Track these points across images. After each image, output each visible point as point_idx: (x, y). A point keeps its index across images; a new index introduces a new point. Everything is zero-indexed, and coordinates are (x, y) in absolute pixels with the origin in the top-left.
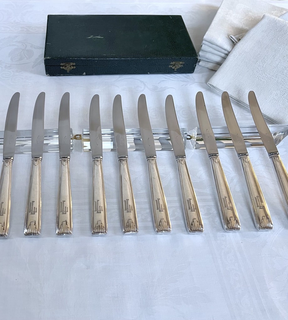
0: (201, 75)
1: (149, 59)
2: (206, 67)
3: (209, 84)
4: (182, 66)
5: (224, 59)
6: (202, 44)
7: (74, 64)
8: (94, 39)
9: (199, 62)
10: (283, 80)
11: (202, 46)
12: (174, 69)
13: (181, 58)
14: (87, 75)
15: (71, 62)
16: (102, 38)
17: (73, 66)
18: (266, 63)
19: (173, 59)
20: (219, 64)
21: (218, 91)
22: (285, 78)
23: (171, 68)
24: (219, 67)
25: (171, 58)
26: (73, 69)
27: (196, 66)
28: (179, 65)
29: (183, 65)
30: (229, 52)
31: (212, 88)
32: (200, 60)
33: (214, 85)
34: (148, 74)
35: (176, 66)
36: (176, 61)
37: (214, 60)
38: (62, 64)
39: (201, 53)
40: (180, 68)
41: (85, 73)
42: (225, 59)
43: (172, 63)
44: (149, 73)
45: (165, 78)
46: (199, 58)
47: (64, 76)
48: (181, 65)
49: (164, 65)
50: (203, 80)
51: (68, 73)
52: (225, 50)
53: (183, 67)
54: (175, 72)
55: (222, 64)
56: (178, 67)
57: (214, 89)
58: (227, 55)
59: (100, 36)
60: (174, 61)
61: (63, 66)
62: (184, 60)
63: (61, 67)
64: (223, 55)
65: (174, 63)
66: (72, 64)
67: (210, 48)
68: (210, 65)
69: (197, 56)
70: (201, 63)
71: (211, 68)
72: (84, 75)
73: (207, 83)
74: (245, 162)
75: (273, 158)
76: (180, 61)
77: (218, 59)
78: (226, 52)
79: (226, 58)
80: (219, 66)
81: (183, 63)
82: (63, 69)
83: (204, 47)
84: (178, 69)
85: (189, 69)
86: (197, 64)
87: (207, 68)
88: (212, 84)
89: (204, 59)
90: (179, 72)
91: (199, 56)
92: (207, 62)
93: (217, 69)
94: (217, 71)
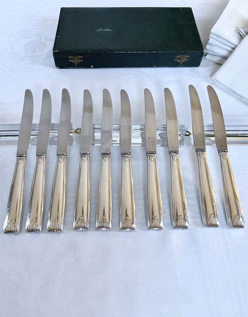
0: (206, 69)
1: (154, 53)
2: (213, 60)
3: (213, 78)
4: (188, 59)
5: (231, 52)
6: (209, 37)
7: (81, 57)
8: (103, 32)
9: (206, 55)
11: (209, 39)
12: (179, 63)
13: (186, 52)
14: (94, 67)
15: (79, 55)
16: (111, 30)
17: (81, 59)
19: (178, 52)
20: (225, 58)
21: (222, 86)
23: (177, 61)
24: (225, 61)
25: (177, 52)
26: (81, 62)
27: (201, 59)
28: (185, 58)
29: (189, 59)
30: (236, 46)
31: (216, 82)
32: (207, 53)
33: (219, 80)
34: (154, 67)
35: (181, 60)
36: (182, 55)
37: (220, 54)
38: (70, 57)
39: (207, 47)
40: (186, 61)
41: (92, 66)
42: (232, 53)
43: (177, 57)
44: (155, 66)
45: (171, 72)
46: (205, 51)
47: (73, 68)
48: (186, 58)
49: (170, 58)
50: (208, 74)
51: (76, 66)
52: (232, 44)
53: (188, 61)
54: (181, 65)
55: (228, 58)
56: (183, 61)
57: (218, 84)
58: (234, 49)
59: (109, 29)
60: (179, 54)
61: (71, 59)
62: (190, 53)
63: (69, 60)
64: (230, 49)
65: (179, 56)
66: (79, 57)
67: (217, 41)
68: (216, 59)
69: (203, 50)
70: (207, 57)
71: (217, 62)
72: (91, 68)
73: (212, 78)
76: (185, 55)
77: (224, 53)
78: (233, 46)
79: (233, 51)
80: (225, 59)
81: (189, 56)
82: (71, 62)
83: (211, 41)
84: (184, 62)
85: (195, 62)
86: (203, 58)
87: (213, 62)
88: (216, 79)
89: (211, 53)
90: (184, 65)
91: (206, 49)
92: (213, 56)
93: (223, 63)
94: (222, 66)
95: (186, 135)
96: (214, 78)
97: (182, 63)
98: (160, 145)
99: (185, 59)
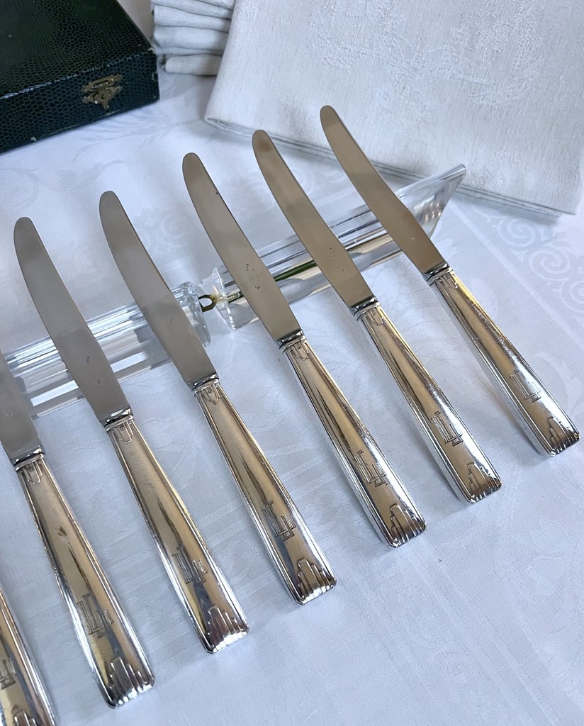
0: (180, 100)
1: (12, 98)
2: (188, 71)
4: (119, 88)
5: (225, 32)
6: (152, 5)
9: (164, 62)
10: (390, 49)
11: (153, 12)
12: (100, 105)
13: (105, 66)
18: (334, 14)
19: (82, 74)
20: (216, 54)
21: (240, 133)
22: (393, 44)
23: (90, 103)
24: (220, 62)
25: (77, 73)
27: (156, 76)
28: (110, 87)
29: (121, 84)
30: (231, 10)
31: (221, 127)
32: (164, 55)
33: (225, 118)
34: (33, 141)
35: (101, 93)
36: (97, 79)
37: (200, 46)
39: (158, 35)
40: (117, 96)
42: (228, 33)
43: (86, 89)
44: (33, 138)
45: (89, 139)
46: (157, 51)
48: (114, 86)
49: (66, 101)
50: (192, 112)
52: (219, 6)
53: (122, 92)
54: (108, 111)
55: (223, 51)
56: (108, 97)
57: (227, 130)
58: (228, 19)
60: (88, 79)
62: (117, 68)
64: (218, 23)
65: (91, 84)
67: (178, 12)
68: (196, 64)
69: (150, 46)
70: (170, 65)
71: (200, 72)
73: (206, 118)
74: (375, 326)
75: (438, 282)
76: (106, 75)
77: (207, 39)
78: (224, 12)
79: (229, 29)
80: (218, 58)
81: (119, 77)
83: (161, 14)
84: (113, 100)
85: (142, 90)
86: (159, 71)
87: (190, 74)
88: (217, 117)
89: (174, 51)
90: (118, 108)
91: (158, 45)
92: (184, 58)
93: (218, 69)
94: (218, 77)
95: (205, 309)
96: (212, 117)
97: (109, 104)
98: (150, 367)
99: (112, 89)
